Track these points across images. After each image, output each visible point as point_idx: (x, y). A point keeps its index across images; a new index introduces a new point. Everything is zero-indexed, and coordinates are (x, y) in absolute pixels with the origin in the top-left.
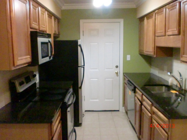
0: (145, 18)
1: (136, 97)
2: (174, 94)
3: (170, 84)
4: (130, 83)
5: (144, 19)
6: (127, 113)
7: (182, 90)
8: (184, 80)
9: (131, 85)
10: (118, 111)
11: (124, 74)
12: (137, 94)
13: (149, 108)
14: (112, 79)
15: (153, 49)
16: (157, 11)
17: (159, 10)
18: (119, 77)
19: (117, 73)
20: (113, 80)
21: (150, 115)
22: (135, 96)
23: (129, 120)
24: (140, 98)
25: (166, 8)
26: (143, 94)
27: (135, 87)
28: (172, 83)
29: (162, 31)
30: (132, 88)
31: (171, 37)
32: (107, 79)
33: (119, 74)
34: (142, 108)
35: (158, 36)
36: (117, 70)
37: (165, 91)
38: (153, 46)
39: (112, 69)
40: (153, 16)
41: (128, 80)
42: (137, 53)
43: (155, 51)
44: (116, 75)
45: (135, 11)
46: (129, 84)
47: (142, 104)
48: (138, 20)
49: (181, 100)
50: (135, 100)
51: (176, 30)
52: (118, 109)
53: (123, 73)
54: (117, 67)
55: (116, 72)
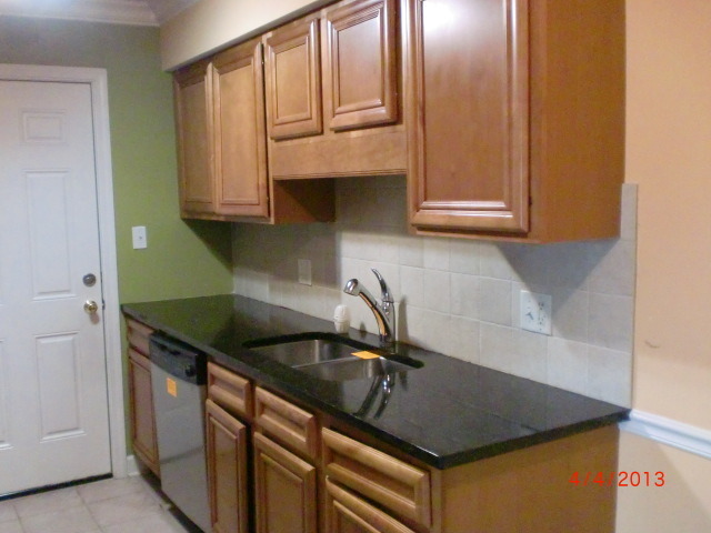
0: (210, 66)
1: (209, 402)
2: (370, 364)
3: (338, 329)
4: (167, 344)
5: (205, 73)
6: (152, 477)
7: (394, 343)
8: (396, 305)
9: (176, 353)
10: (109, 476)
11: (128, 310)
12: (214, 389)
13: (300, 438)
14: (70, 338)
15: (263, 192)
16: (270, 35)
17: (279, 30)
18: (101, 322)
19: (92, 309)
20: (73, 340)
21: (308, 467)
22: (206, 395)
23: (167, 506)
24: (239, 403)
25: (319, 21)
26: (252, 384)
27: (202, 359)
28: (346, 324)
29: (305, 115)
30: (187, 362)
31: (354, 134)
32: (43, 341)
33: (99, 311)
34: (255, 443)
35: (279, 139)
36: (90, 296)
37: (322, 358)
38: (262, 181)
39: (68, 291)
40: (252, 55)
41: (151, 332)
42: (174, 214)
43: (269, 201)
44: (86, 316)
45: (154, 38)
46: (163, 348)
47: (250, 427)
48: (170, 78)
49: (391, 385)
50: (206, 414)
51: (383, 105)
52: (107, 470)
53: (122, 307)
54: (90, 280)
55: (86, 306)
